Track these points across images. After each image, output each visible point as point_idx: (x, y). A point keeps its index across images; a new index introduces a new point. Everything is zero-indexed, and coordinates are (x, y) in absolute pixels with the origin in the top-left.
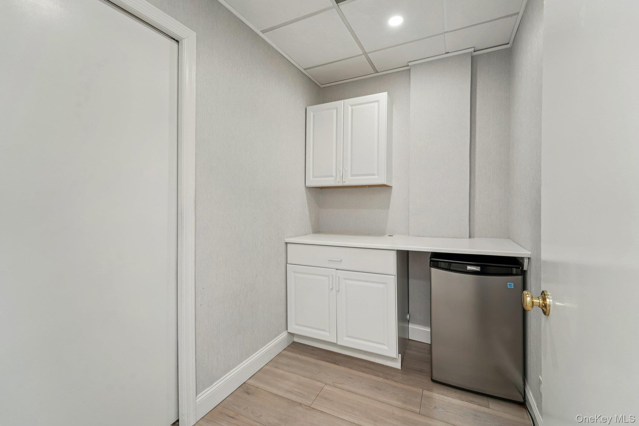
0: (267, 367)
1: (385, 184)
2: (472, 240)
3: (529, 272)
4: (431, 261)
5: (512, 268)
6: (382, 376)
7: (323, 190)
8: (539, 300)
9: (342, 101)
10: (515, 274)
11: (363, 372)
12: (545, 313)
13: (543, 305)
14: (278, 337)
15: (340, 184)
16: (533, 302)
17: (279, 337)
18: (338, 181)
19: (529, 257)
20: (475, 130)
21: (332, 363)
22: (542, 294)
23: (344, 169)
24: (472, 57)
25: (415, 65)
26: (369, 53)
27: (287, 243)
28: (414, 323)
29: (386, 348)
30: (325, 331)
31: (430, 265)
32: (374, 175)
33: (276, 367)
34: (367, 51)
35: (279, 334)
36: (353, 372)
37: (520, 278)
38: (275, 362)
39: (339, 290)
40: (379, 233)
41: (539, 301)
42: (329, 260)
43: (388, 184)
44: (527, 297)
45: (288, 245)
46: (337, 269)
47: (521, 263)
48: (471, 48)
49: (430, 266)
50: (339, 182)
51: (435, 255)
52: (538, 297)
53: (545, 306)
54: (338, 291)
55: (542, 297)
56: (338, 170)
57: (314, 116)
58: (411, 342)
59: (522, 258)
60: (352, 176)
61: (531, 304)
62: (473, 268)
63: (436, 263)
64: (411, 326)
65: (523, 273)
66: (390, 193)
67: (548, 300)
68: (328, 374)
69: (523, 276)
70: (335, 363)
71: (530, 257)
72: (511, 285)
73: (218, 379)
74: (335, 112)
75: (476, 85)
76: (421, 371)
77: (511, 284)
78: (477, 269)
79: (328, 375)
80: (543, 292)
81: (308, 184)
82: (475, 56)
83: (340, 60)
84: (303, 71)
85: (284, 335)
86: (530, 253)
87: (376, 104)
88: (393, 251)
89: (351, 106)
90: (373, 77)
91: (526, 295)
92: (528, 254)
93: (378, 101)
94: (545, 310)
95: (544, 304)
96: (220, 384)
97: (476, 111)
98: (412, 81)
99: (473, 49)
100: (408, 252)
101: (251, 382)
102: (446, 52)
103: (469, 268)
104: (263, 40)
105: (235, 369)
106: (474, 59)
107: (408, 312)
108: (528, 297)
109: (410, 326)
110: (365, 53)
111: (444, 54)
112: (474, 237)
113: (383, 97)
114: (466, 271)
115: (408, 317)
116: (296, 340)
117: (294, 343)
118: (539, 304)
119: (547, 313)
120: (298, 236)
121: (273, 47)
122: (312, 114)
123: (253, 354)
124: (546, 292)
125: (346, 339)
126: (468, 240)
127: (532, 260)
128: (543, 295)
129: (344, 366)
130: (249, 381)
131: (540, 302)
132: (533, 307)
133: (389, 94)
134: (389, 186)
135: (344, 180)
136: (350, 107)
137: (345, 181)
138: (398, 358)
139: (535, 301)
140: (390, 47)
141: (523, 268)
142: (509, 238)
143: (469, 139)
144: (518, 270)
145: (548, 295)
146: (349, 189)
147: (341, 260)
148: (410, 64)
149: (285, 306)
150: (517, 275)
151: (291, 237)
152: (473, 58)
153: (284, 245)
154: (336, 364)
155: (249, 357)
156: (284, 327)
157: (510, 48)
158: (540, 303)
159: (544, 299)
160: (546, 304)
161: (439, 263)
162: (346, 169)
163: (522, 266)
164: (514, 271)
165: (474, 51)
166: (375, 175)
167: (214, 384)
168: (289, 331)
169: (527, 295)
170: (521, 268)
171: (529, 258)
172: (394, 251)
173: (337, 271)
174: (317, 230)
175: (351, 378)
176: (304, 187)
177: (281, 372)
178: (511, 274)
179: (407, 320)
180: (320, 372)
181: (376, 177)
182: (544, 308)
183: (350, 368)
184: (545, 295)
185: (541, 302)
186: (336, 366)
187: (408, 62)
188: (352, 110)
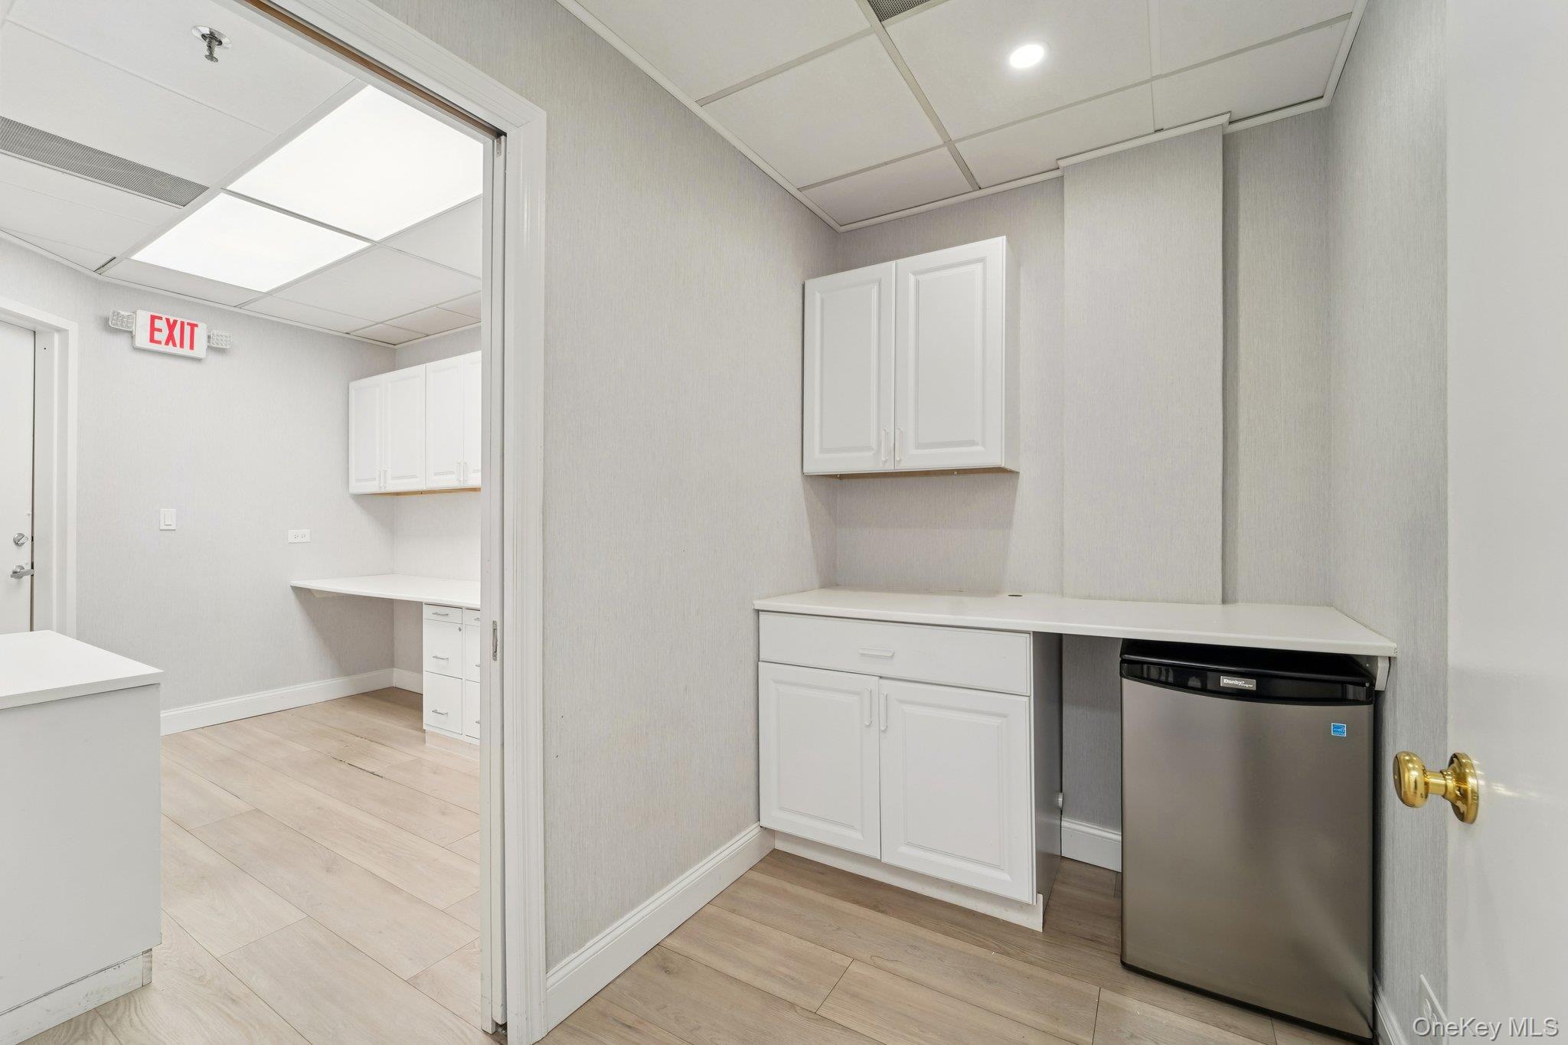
0: (712, 910)
1: (1003, 466)
2: (1229, 607)
3: (1389, 696)
4: (1123, 661)
5: (1343, 683)
6: (995, 949)
7: (845, 481)
8: (1445, 780)
9: (893, 263)
10: (1351, 700)
11: (945, 933)
12: (1461, 816)
13: (1458, 793)
14: (737, 838)
15: (889, 467)
16: (1426, 784)
17: (740, 837)
18: (883, 459)
19: (1392, 654)
20: (1237, 325)
21: (867, 906)
22: (1452, 762)
23: (897, 432)
24: (1224, 137)
25: (1075, 165)
26: (960, 140)
27: (758, 611)
28: (1074, 816)
29: (1006, 877)
30: (851, 827)
31: (1121, 672)
32: (972, 443)
33: (733, 911)
34: (953, 137)
35: (739, 830)
36: (922, 932)
37: (1366, 710)
38: (728, 897)
39: (886, 729)
40: (988, 588)
41: (1443, 782)
42: (863, 655)
43: (1009, 467)
44: (1409, 770)
45: (762, 615)
46: (881, 677)
47: (1366, 670)
48: (1223, 114)
49: (1121, 675)
50: (886, 462)
51: (1132, 646)
52: (1441, 772)
53: (1464, 796)
54: (884, 731)
55: (1454, 770)
56: (883, 433)
57: (822, 301)
58: (1066, 865)
59: (1372, 659)
60: (919, 446)
61: (1421, 788)
62: (1236, 682)
63: (1138, 666)
64: (1067, 824)
65: (1375, 699)
66: (1015, 488)
67: (1471, 782)
68: (860, 935)
69: (1372, 706)
70: (875, 908)
71: (1394, 655)
72: (1340, 730)
73: (598, 933)
74: (875, 290)
75: (1236, 210)
76: (1094, 940)
77: (1339, 727)
78: (1249, 685)
79: (860, 937)
80: (1455, 756)
81: (810, 469)
82: (1232, 135)
83: (886, 164)
84: (798, 195)
85: (751, 832)
86: (1394, 645)
87: (979, 267)
88: (1023, 635)
89: (915, 273)
90: (969, 201)
91: (1406, 764)
92: (1390, 648)
93: (982, 260)
94: (1463, 806)
95: (1459, 790)
96: (602, 943)
97: (1237, 276)
98: (1067, 205)
99: (1228, 115)
100: (1060, 636)
101: (673, 943)
102: (1158, 128)
103: (1226, 681)
104: (702, 121)
105: (636, 910)
106: (1229, 143)
107: (1058, 788)
108: (1414, 769)
109: (1063, 824)
110: (949, 143)
111: (1153, 133)
112: (1235, 601)
113: (995, 248)
114: (1219, 690)
115: (1060, 800)
116: (780, 845)
117: (775, 852)
118: (1444, 789)
119: (1471, 816)
120: (786, 594)
121: (723, 140)
122: (818, 295)
123: (678, 876)
124: (1466, 757)
125: (904, 849)
126: (1219, 607)
127: (1399, 665)
128: (1455, 765)
129: (899, 917)
130: (668, 940)
131: (1448, 784)
132: (1426, 797)
133: (1008, 241)
134: (1011, 472)
135: (897, 458)
136: (912, 278)
137: (900, 460)
138: (1035, 903)
139: (1432, 780)
140: (1014, 123)
141: (1373, 685)
142: (1330, 605)
143: (1222, 349)
144: (1359, 689)
145: (1472, 766)
146: (910, 480)
147: (893, 656)
148: (1062, 163)
149: (753, 763)
150: (1356, 702)
151: (768, 597)
152: (1226, 139)
153: (752, 615)
154: (882, 912)
155: (668, 882)
156: (754, 816)
157: (1326, 108)
158: (1446, 786)
159: (1461, 778)
160: (1466, 791)
161: (1145, 666)
162: (902, 429)
163: (1372, 679)
164: (1351, 690)
165: (1230, 123)
166: (977, 444)
167: (588, 944)
168: (762, 823)
169: (1410, 765)
170: (1367, 685)
171: (1390, 658)
172: (1028, 635)
173: (882, 681)
174: (832, 579)
175: (915, 947)
176: (800, 474)
177: (745, 922)
178: (1342, 700)
179: (1058, 807)
180: (839, 929)
181: (979, 448)
182: (1459, 804)
183: (914, 922)
184: (1461, 765)
185: (1451, 783)
186: (880, 915)
187: (1058, 159)
188: (917, 283)
